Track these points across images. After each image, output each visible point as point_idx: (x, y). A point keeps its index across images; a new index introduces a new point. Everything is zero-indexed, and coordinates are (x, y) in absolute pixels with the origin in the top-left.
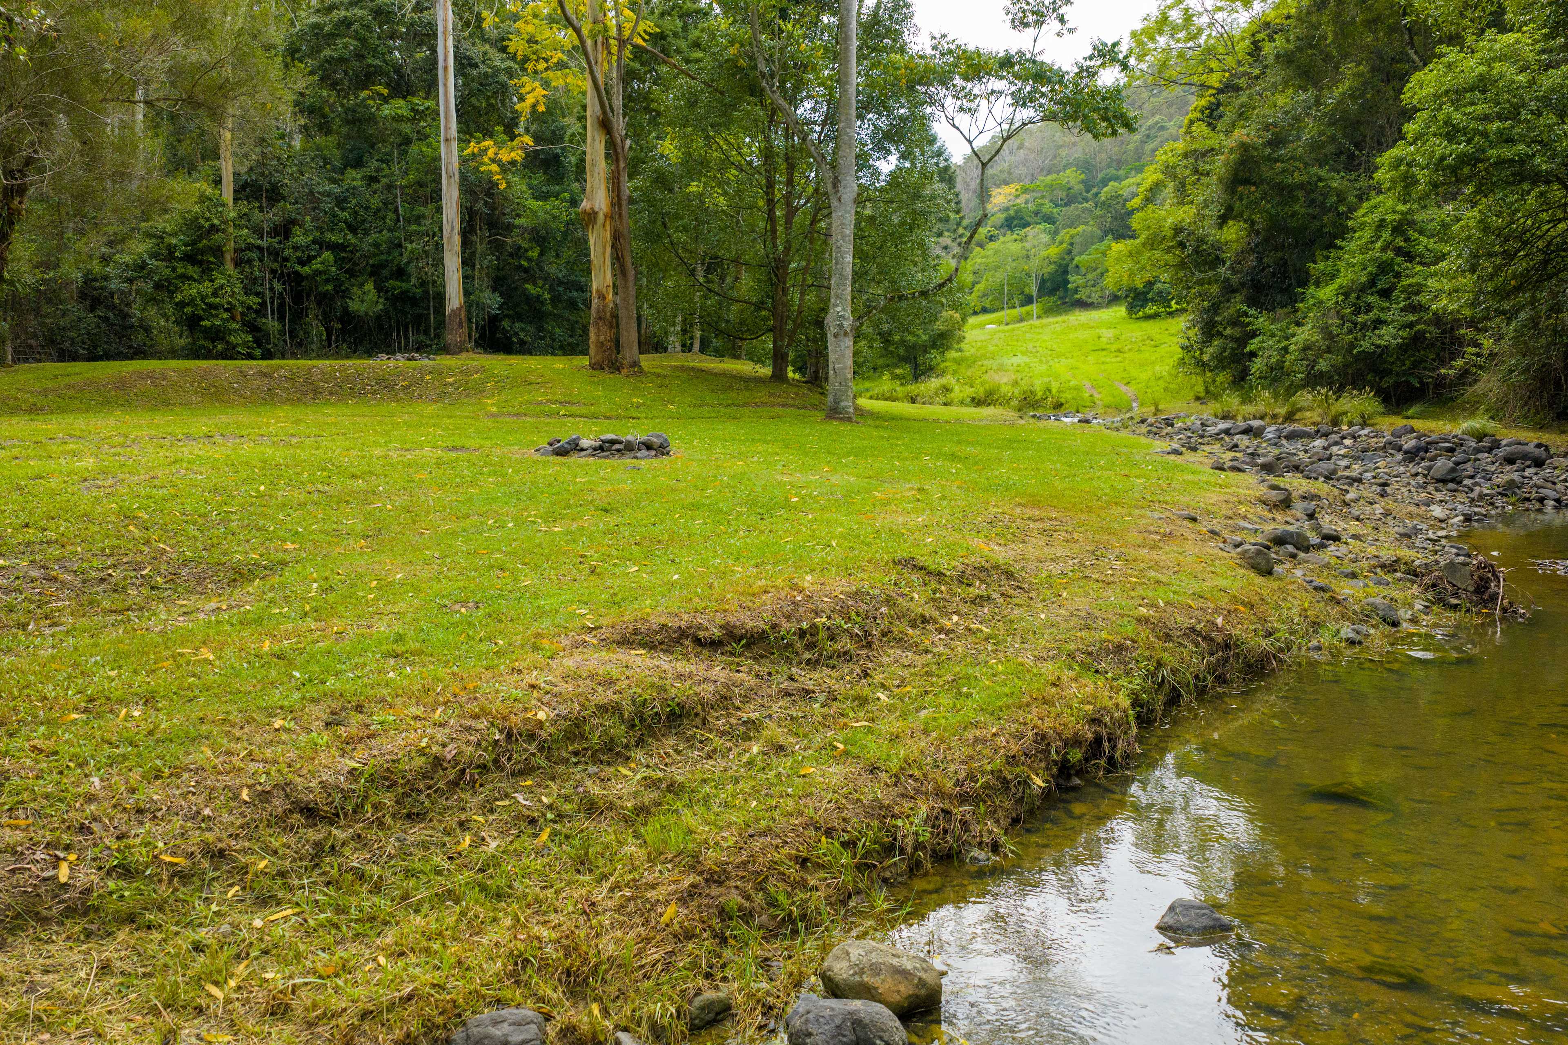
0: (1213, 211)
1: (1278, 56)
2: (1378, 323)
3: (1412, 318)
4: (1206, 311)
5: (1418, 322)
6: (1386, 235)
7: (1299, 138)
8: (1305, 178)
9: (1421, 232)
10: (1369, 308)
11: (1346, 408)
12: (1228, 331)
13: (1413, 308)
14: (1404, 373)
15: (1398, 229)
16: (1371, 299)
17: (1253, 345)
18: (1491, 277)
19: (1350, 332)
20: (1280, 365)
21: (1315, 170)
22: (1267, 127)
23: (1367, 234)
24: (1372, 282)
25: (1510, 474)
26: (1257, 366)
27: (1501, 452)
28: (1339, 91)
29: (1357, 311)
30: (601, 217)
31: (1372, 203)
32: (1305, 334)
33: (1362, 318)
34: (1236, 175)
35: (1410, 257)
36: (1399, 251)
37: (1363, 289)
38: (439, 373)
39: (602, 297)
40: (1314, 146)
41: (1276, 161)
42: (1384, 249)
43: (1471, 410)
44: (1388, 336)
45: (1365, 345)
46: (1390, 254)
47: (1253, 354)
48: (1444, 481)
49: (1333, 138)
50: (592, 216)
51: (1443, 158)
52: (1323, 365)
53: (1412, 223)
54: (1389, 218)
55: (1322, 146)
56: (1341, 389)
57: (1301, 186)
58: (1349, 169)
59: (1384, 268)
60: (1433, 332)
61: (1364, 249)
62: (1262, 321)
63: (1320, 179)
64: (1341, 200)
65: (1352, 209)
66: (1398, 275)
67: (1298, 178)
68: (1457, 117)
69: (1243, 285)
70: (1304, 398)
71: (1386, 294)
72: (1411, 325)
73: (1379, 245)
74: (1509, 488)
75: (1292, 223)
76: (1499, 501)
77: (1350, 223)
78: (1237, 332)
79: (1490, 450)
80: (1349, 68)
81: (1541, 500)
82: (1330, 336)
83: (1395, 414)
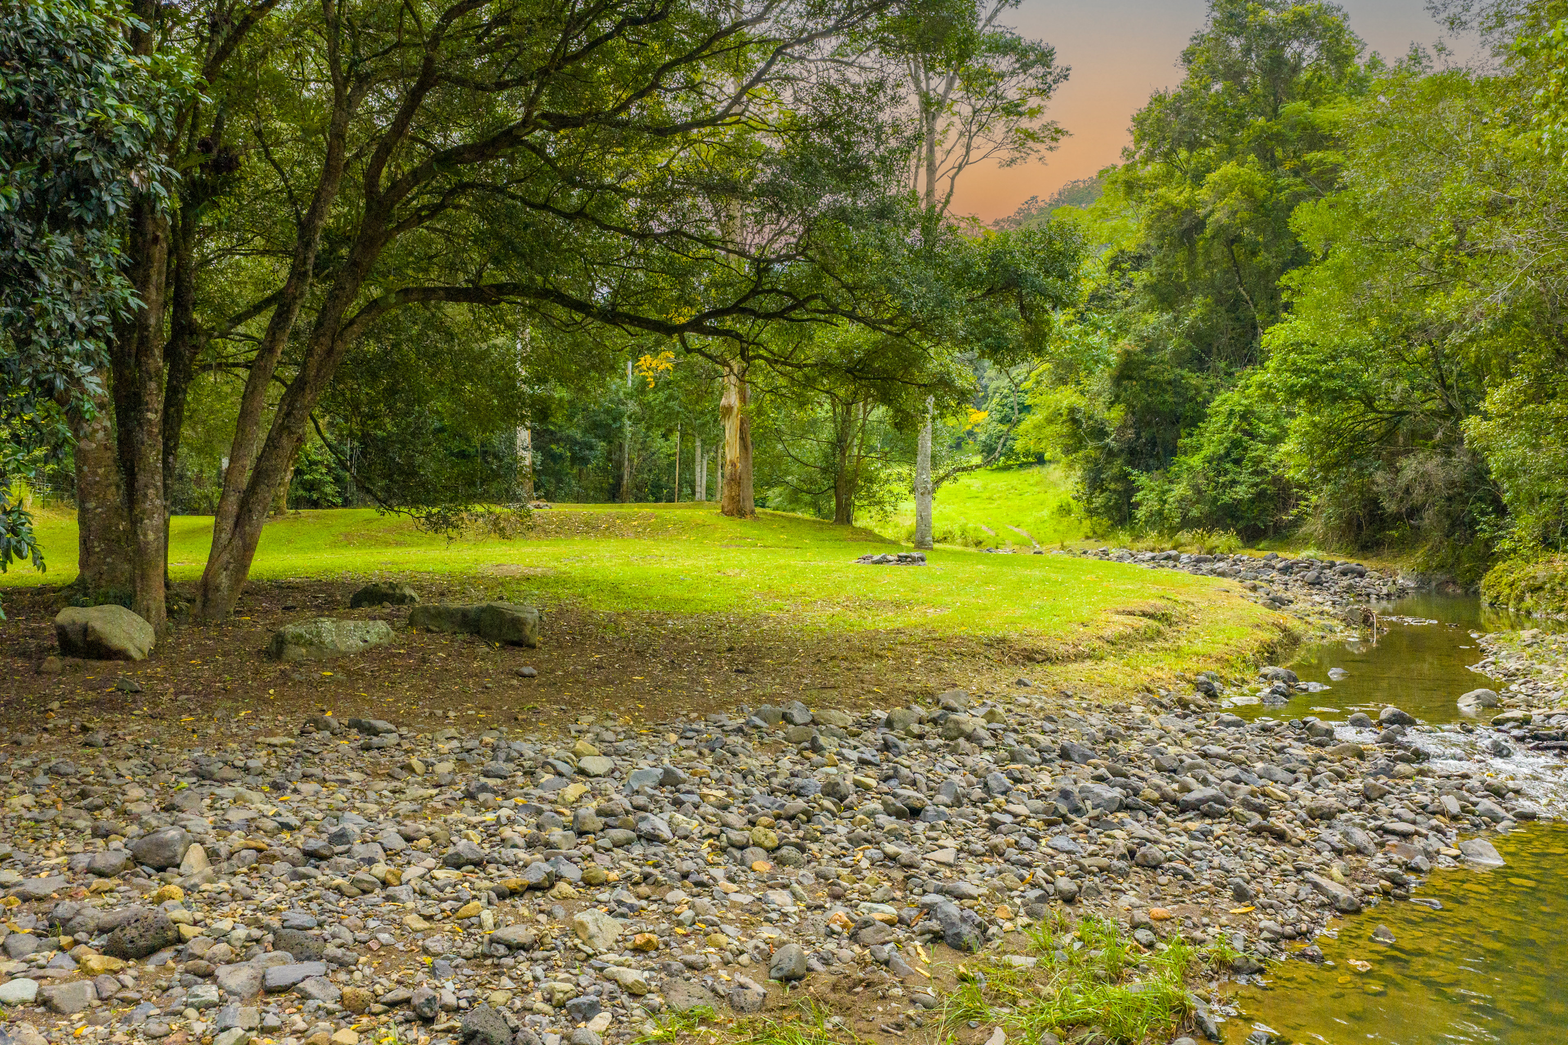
0: (1106, 397)
1: (1145, 286)
2: (1234, 483)
3: (1258, 480)
4: (1091, 470)
5: (1262, 483)
6: (1236, 421)
7: (1165, 347)
8: (1172, 377)
9: (1259, 419)
10: (1226, 472)
11: (1217, 543)
12: (1112, 486)
13: (1256, 473)
14: (1255, 518)
15: (1243, 417)
16: (1228, 466)
17: (1138, 497)
18: (1319, 457)
19: (1215, 488)
20: (1160, 513)
21: (1178, 371)
22: (1143, 339)
23: (1221, 420)
24: (1228, 454)
25: (1345, 582)
26: (1141, 513)
27: (1338, 568)
28: (1192, 316)
29: (1219, 474)
30: (735, 410)
31: (1223, 397)
32: (1180, 489)
33: (1222, 480)
34: (1121, 372)
35: (1252, 436)
36: (1245, 432)
37: (1221, 458)
38: (626, 518)
39: (733, 465)
40: (1176, 353)
41: (1150, 363)
42: (1235, 430)
43: (1305, 542)
44: (1241, 492)
45: (1226, 499)
46: (1239, 434)
47: (1137, 505)
48: (1313, 584)
49: (1189, 349)
50: (728, 410)
51: (1293, 386)
52: (1195, 512)
53: (1253, 413)
54: (1237, 408)
55: (1182, 353)
56: (1210, 532)
57: (1169, 383)
58: (1201, 370)
59: (1236, 444)
60: (1271, 490)
61: (1221, 431)
62: (1143, 479)
63: (1183, 378)
64: (1198, 393)
65: (1207, 402)
66: (1245, 449)
67: (1167, 376)
68: (1300, 362)
69: (1122, 451)
70: (1184, 536)
71: (1237, 462)
72: (1256, 485)
73: (1231, 427)
74: (1349, 588)
75: (1165, 409)
76: (1345, 596)
77: (1208, 411)
78: (1119, 487)
79: (1330, 568)
80: (1198, 300)
81: (1368, 595)
82: (1198, 491)
83: (1252, 547)
